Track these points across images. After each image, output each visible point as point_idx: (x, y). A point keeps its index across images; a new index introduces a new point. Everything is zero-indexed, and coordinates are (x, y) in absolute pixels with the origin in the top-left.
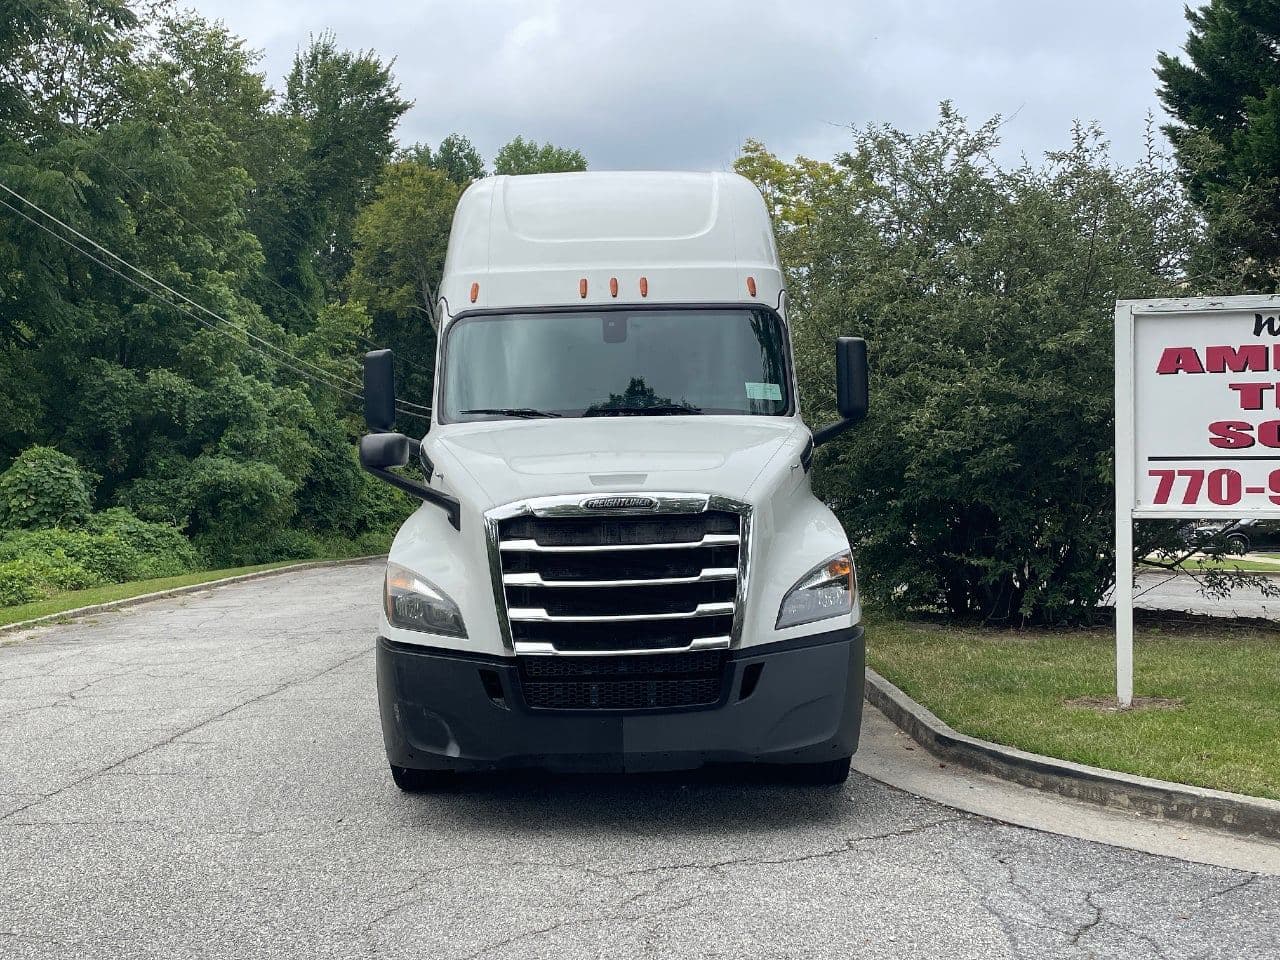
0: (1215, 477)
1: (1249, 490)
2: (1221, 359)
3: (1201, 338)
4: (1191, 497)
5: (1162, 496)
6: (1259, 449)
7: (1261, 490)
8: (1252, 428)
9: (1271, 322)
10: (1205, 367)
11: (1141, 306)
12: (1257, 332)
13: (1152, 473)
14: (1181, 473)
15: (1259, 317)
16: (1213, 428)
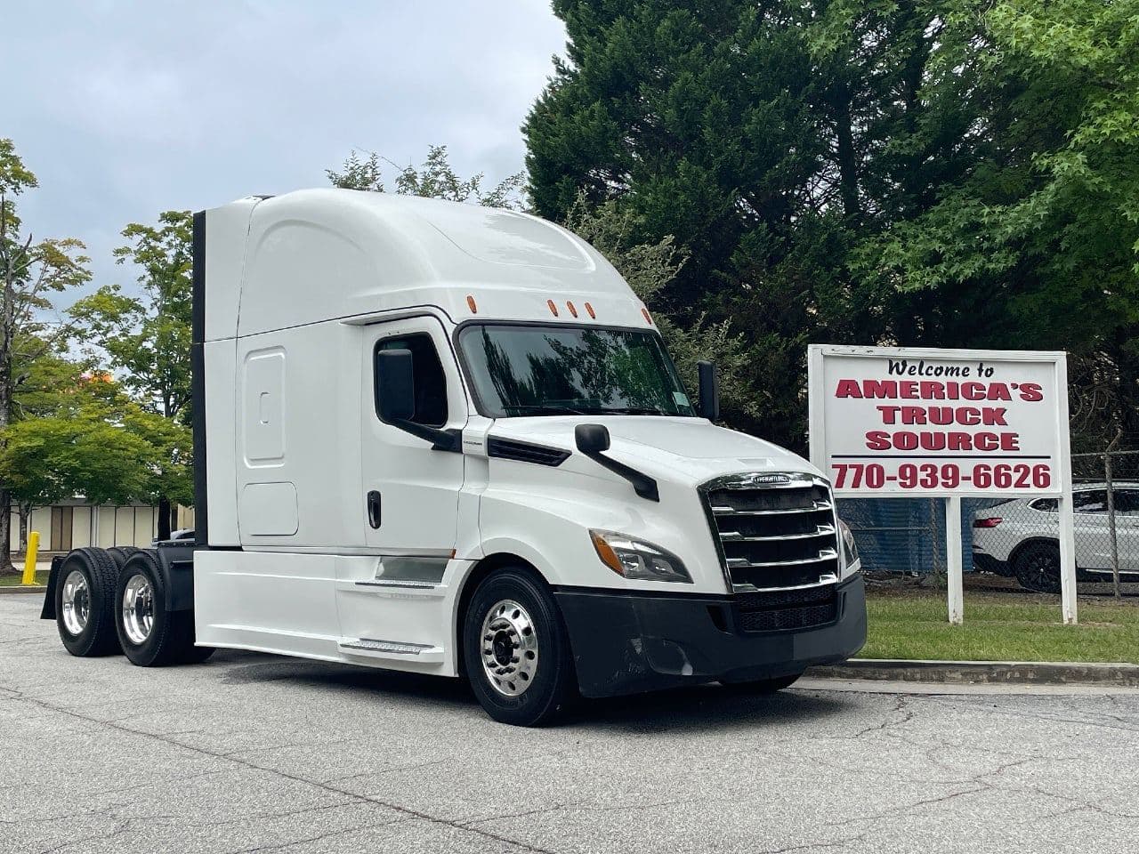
0: (870, 468)
1: (889, 479)
2: (873, 389)
3: (860, 374)
4: (856, 484)
5: (840, 482)
6: (893, 451)
7: (895, 479)
8: (889, 437)
9: (897, 365)
10: (863, 394)
11: (828, 349)
12: (891, 372)
13: (834, 466)
14: (851, 466)
15: (891, 363)
16: (869, 435)
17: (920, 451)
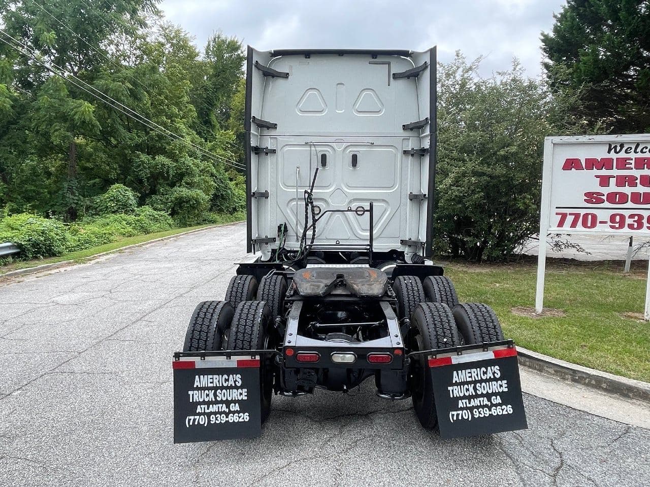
0: (586, 216)
1: (601, 222)
2: (591, 164)
3: (582, 155)
4: (574, 225)
5: (561, 224)
6: (606, 204)
7: (605, 222)
8: (604, 195)
9: (615, 147)
10: (584, 166)
11: (557, 139)
12: (609, 152)
13: (557, 214)
14: (570, 214)
15: (610, 145)
16: (586, 195)
17: (630, 204)
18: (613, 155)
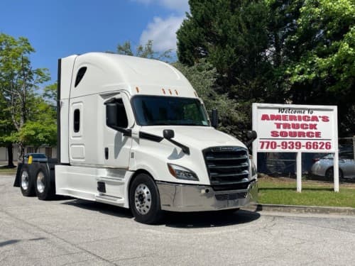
0: (272, 143)
1: (278, 146)
2: (273, 117)
3: (269, 112)
4: (267, 148)
5: (262, 147)
6: (280, 137)
8: (278, 133)
9: (281, 110)
10: (270, 119)
11: (259, 105)
12: (279, 112)
13: (261, 142)
14: (266, 142)
16: (272, 132)
17: (288, 137)
18: (281, 114)
